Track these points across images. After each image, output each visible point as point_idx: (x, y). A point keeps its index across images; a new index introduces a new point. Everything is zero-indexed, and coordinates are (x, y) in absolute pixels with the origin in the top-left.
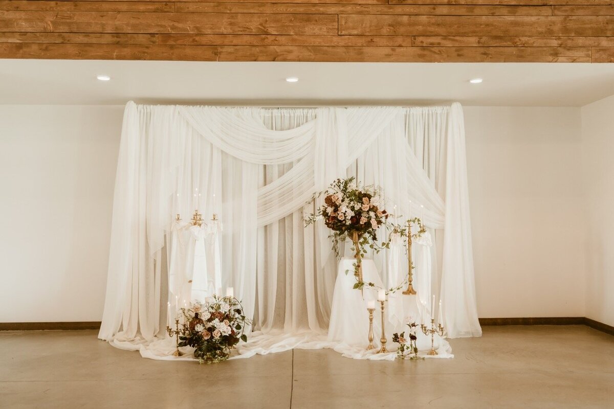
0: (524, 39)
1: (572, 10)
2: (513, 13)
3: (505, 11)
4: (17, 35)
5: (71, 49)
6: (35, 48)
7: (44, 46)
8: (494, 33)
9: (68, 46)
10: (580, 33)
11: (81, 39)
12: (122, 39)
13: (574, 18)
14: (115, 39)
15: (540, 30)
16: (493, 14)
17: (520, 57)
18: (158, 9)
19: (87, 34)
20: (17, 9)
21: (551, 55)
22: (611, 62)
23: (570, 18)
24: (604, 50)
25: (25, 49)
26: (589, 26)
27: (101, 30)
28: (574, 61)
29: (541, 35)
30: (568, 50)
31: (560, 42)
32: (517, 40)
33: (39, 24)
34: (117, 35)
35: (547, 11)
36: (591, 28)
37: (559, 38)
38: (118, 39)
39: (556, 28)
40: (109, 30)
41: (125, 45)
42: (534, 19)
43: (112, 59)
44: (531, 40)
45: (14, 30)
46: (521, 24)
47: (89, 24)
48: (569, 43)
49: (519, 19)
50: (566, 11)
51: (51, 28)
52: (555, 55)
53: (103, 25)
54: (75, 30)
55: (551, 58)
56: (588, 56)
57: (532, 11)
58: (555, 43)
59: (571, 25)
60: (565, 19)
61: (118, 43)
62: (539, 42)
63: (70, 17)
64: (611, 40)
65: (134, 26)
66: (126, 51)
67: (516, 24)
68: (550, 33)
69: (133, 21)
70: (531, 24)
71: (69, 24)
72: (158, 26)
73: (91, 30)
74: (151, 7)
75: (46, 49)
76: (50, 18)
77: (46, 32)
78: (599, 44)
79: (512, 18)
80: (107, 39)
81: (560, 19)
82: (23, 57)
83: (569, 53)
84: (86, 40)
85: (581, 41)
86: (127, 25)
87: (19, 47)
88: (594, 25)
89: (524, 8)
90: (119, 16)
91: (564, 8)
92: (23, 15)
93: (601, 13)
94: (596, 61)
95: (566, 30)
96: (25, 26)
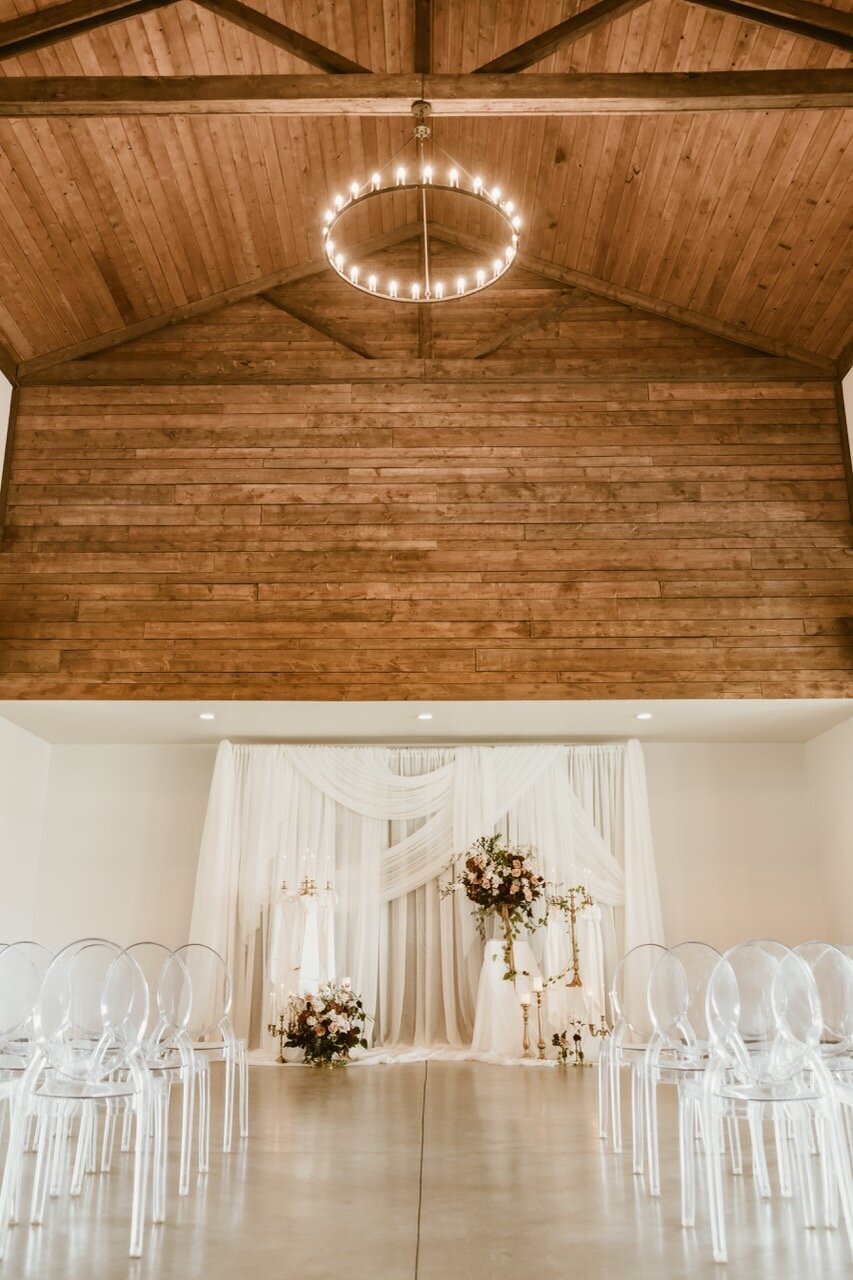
0: (684, 674)
1: (735, 642)
2: (670, 646)
3: (660, 643)
4: (132, 675)
5: (187, 689)
6: (149, 688)
7: (159, 687)
8: (649, 667)
9: (185, 687)
10: (746, 666)
11: (199, 678)
12: (243, 678)
13: (738, 650)
14: (236, 679)
15: (701, 663)
16: (647, 647)
17: (681, 694)
18: (281, 646)
19: (205, 674)
20: (134, 648)
21: (715, 690)
22: (784, 698)
23: (734, 650)
24: (776, 685)
25: (139, 690)
26: (757, 658)
27: (220, 669)
28: (742, 697)
29: (702, 669)
30: (735, 685)
31: (724, 677)
32: (676, 674)
33: (156, 663)
34: (237, 673)
35: (708, 642)
36: (758, 661)
37: (723, 672)
38: (238, 679)
39: (720, 661)
40: (229, 668)
41: (244, 685)
42: (693, 651)
43: (230, 699)
44: (692, 675)
45: (128, 670)
46: (681, 658)
47: (208, 663)
48: (735, 677)
49: (677, 652)
50: (729, 642)
51: (167, 667)
52: (719, 691)
53: (223, 664)
54: (192, 669)
55: (715, 694)
56: (756, 691)
57: (691, 643)
58: (719, 677)
59: (735, 658)
60: (728, 651)
61: (237, 683)
62: (701, 677)
63: (188, 656)
64: (782, 674)
65: (256, 664)
66: (246, 691)
67: (674, 657)
68: (712, 666)
69: (255, 659)
70: (690, 658)
71: (187, 663)
72: (283, 664)
73: (210, 669)
74: (274, 644)
75: (161, 690)
76: (167, 657)
77: (161, 672)
78: (769, 678)
79: (668, 651)
80: (227, 678)
81: (724, 651)
82: (136, 698)
83: (738, 689)
84: (203, 680)
85: (748, 675)
86: (249, 663)
87: (133, 687)
88: (760, 658)
89: (682, 639)
90: (240, 654)
91: (727, 639)
92: (139, 654)
93: (769, 644)
94: (768, 697)
95: (730, 663)
96: (140, 666)
